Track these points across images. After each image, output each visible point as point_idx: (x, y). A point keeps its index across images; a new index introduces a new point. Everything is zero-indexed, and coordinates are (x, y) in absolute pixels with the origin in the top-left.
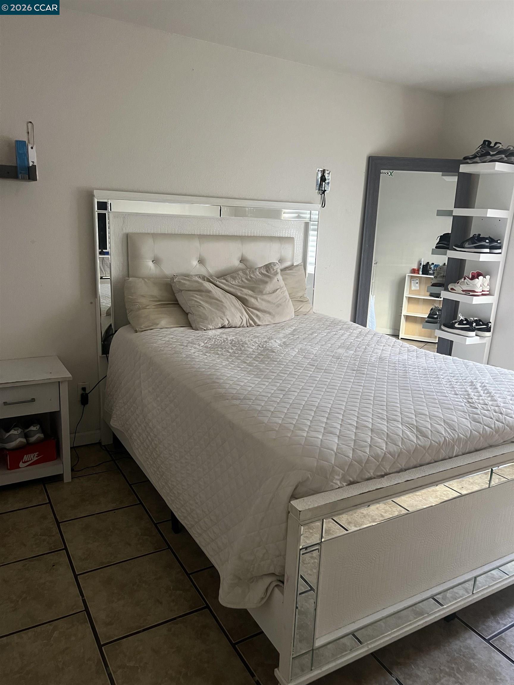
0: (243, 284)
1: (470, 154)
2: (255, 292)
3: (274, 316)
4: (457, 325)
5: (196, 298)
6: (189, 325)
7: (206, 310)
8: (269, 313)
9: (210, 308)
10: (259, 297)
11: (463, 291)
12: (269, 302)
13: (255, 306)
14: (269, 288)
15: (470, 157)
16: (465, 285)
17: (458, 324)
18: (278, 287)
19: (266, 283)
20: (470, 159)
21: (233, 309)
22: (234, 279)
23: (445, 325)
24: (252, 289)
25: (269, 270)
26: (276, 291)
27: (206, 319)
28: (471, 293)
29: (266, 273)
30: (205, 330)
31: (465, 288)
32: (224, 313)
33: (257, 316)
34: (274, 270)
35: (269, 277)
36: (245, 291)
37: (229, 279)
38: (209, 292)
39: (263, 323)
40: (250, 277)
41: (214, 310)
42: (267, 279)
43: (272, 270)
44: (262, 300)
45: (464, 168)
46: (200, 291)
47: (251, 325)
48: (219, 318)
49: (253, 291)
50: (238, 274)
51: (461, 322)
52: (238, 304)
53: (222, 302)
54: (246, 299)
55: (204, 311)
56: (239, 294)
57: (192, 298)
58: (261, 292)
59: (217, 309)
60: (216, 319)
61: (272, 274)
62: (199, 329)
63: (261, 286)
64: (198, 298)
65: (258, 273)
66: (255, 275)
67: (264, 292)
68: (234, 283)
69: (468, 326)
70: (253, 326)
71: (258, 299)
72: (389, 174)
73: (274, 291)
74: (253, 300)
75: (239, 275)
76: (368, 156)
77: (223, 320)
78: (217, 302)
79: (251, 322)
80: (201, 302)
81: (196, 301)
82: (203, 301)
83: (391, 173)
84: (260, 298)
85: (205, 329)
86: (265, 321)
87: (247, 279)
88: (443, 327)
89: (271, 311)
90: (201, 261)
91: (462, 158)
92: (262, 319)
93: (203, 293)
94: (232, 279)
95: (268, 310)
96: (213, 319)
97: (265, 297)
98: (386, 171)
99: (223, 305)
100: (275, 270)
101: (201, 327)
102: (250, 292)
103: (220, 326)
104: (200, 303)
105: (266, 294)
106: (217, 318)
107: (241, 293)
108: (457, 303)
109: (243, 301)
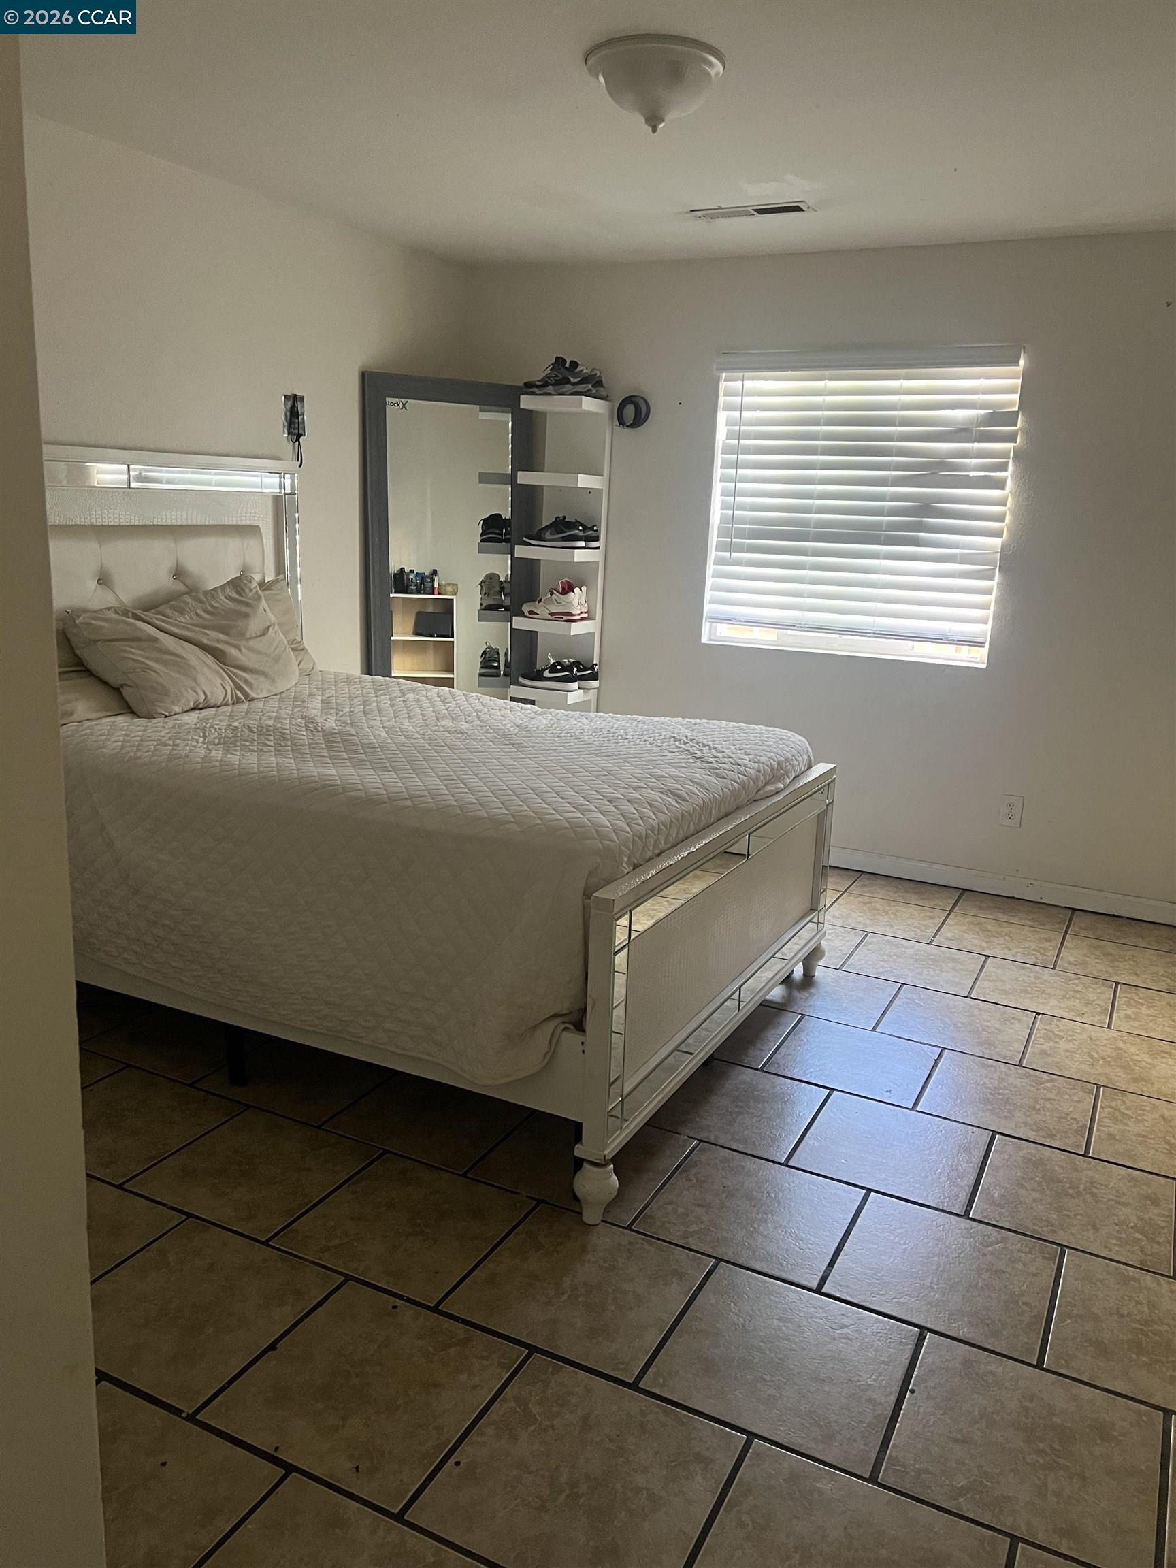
0: (201, 621)
1: (537, 377)
2: (230, 636)
3: (273, 681)
4: (546, 674)
5: (133, 653)
6: (130, 710)
7: (161, 676)
8: (265, 674)
9: (166, 671)
10: (242, 643)
11: (551, 614)
12: (259, 653)
13: (239, 663)
14: (254, 626)
15: (538, 383)
16: (553, 603)
17: (549, 672)
18: (268, 624)
19: (247, 616)
20: (538, 387)
21: (206, 671)
22: (182, 614)
23: (525, 677)
24: (224, 630)
25: (244, 591)
26: (268, 632)
27: (166, 693)
28: (566, 618)
29: (237, 596)
30: (166, 717)
31: (554, 609)
32: (195, 680)
33: (246, 681)
34: (251, 591)
35: (247, 604)
36: (214, 634)
37: (169, 612)
38: (156, 640)
39: (258, 694)
40: (211, 606)
41: (177, 676)
42: (247, 610)
43: (247, 591)
44: (249, 649)
45: (526, 402)
46: (138, 639)
47: (239, 701)
48: (189, 689)
49: (227, 634)
50: (186, 603)
51: (553, 669)
52: (209, 660)
53: (183, 658)
54: (221, 651)
55: (159, 679)
56: (205, 641)
57: (126, 655)
58: (242, 635)
59: (179, 673)
60: (185, 693)
61: (250, 598)
62: (155, 715)
63: (240, 623)
64: (135, 653)
65: (223, 598)
66: (219, 602)
67: (248, 636)
68: (183, 620)
69: (567, 673)
70: (243, 702)
71: (242, 648)
72: (401, 405)
73: (264, 630)
74: (234, 652)
75: (188, 603)
76: (361, 370)
77: (197, 693)
78: (176, 659)
79: (239, 694)
80: (148, 662)
81: (135, 660)
82: (147, 658)
83: (404, 405)
84: (245, 647)
85: (167, 714)
86: (262, 689)
87: (205, 611)
88: (522, 680)
89: (267, 670)
90: (104, 580)
91: (521, 384)
92: (255, 686)
93: (144, 644)
94: (177, 614)
95: (261, 668)
96: (179, 694)
97: (252, 643)
98: (395, 400)
99: (188, 665)
100: (254, 591)
101: (159, 710)
102: (222, 637)
103: (191, 705)
104: (147, 664)
105: (251, 638)
106: (186, 690)
107: (208, 639)
108: (533, 635)
109: (217, 655)
